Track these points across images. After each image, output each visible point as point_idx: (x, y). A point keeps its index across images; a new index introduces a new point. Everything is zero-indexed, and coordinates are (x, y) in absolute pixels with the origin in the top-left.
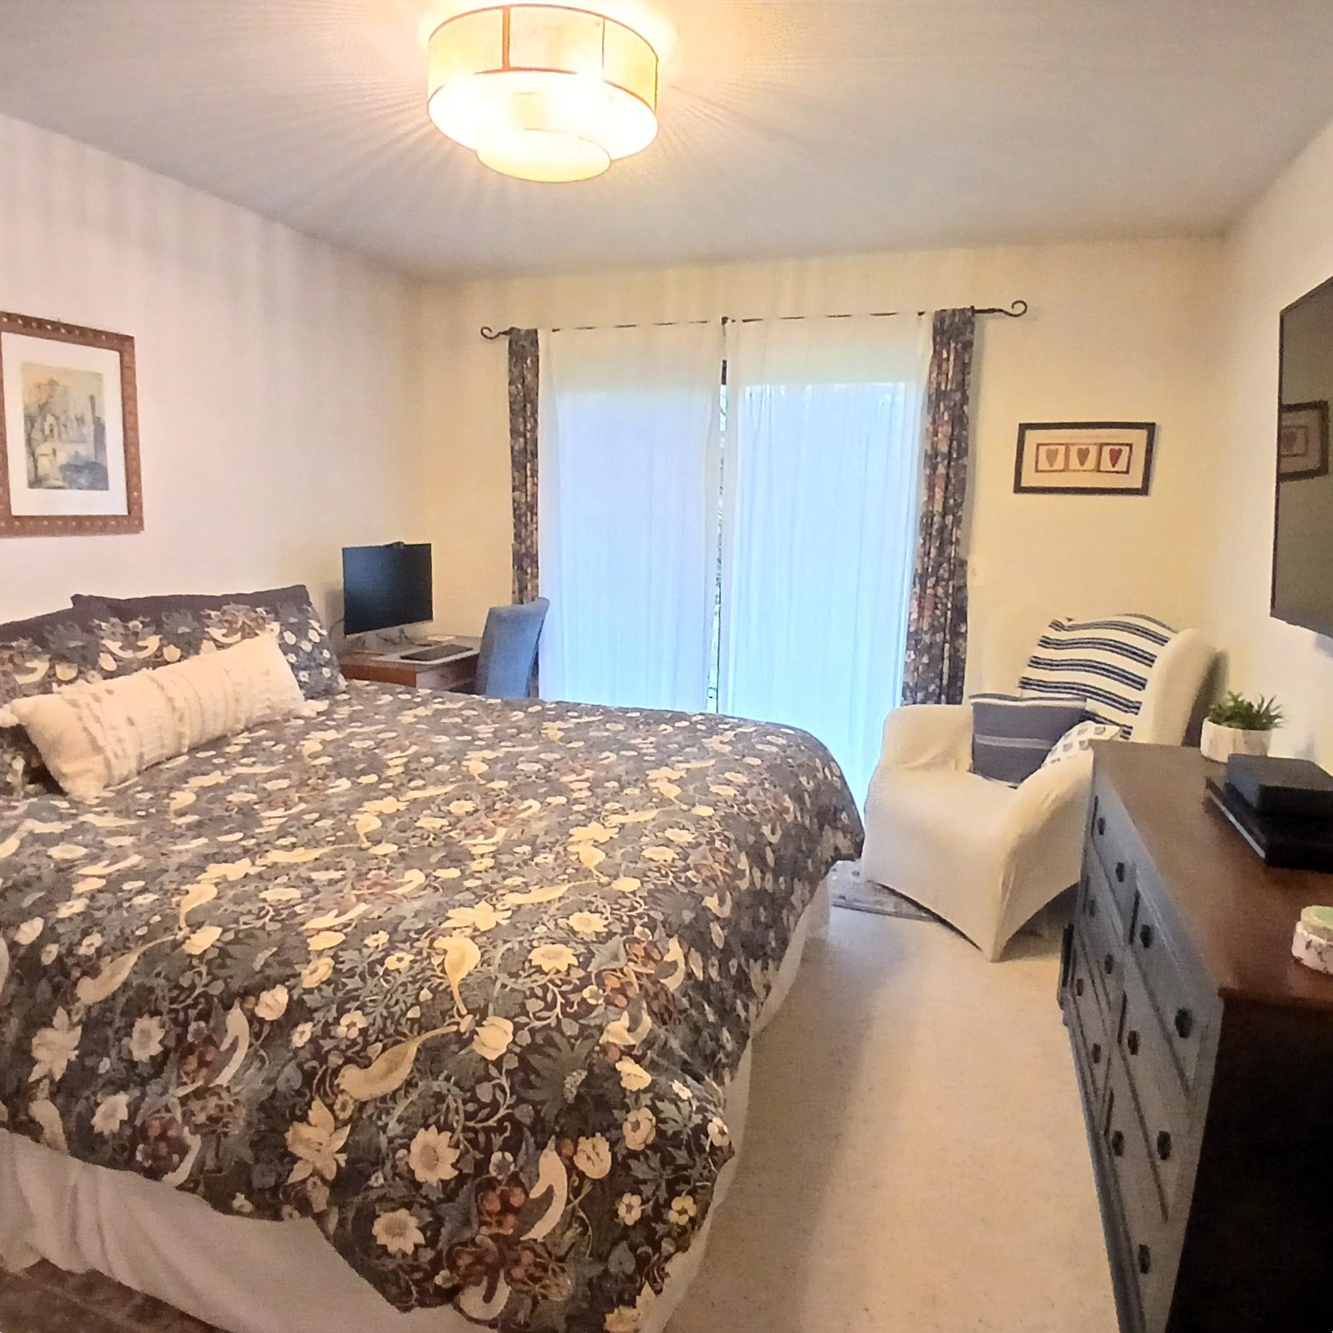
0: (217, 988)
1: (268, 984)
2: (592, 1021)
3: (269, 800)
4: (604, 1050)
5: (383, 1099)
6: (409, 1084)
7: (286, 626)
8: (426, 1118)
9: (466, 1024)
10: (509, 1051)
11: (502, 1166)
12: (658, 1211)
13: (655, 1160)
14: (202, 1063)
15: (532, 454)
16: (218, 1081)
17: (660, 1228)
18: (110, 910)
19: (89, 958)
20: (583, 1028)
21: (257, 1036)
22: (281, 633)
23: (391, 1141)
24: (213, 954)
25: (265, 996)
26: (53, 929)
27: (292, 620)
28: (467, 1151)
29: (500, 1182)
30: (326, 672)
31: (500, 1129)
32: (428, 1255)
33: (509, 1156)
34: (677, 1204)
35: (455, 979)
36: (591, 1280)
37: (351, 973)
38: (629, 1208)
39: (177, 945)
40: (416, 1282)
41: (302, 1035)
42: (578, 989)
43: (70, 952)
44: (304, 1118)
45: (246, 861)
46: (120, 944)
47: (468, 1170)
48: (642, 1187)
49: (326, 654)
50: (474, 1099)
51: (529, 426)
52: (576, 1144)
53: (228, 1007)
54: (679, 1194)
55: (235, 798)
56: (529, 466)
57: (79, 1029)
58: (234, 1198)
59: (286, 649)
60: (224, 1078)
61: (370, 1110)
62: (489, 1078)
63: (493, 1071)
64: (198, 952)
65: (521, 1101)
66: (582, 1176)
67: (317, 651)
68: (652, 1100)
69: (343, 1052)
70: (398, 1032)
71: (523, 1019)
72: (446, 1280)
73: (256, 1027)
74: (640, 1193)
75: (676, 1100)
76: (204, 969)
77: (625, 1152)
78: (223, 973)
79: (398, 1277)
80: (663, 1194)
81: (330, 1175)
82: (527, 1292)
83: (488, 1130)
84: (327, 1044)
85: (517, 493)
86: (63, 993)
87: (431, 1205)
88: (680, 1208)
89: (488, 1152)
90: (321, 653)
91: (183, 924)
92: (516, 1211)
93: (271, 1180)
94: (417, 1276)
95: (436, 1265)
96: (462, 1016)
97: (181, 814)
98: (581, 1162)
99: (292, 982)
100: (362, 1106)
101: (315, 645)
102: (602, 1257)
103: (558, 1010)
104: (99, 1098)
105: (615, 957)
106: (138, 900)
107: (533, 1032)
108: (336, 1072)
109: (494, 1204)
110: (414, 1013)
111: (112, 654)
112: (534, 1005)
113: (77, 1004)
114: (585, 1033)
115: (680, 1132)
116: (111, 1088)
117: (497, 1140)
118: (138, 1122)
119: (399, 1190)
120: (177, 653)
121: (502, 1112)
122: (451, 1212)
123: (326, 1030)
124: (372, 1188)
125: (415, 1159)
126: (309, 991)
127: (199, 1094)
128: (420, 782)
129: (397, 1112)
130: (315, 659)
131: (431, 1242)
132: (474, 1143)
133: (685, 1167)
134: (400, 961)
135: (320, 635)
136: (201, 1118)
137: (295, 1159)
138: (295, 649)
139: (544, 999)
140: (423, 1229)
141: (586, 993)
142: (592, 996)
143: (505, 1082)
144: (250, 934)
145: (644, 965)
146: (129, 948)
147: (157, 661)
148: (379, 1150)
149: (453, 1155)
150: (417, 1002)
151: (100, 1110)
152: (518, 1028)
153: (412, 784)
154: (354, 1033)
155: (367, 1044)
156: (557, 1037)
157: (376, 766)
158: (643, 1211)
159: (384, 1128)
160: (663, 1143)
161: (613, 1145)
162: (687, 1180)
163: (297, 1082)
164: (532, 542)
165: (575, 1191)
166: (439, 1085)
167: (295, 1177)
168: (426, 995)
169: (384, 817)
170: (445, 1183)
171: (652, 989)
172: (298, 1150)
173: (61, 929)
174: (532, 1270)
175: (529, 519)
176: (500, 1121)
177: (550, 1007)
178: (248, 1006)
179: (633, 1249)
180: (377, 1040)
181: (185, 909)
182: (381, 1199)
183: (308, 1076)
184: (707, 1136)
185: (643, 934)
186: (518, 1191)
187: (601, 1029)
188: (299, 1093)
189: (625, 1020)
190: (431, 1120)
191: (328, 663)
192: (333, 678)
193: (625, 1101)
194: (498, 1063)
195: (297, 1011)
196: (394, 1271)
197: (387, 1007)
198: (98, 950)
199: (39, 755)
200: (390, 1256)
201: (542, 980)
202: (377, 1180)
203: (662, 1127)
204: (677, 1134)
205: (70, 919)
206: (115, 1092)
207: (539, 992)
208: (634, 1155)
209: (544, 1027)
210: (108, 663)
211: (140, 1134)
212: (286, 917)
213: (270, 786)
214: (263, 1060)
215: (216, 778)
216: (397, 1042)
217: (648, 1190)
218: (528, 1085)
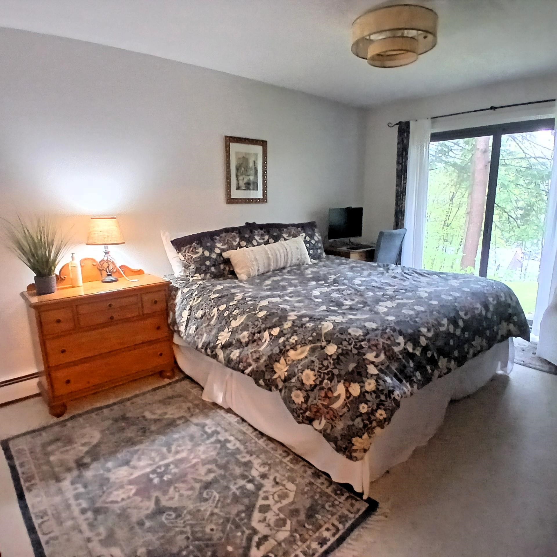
0: (263, 326)
1: (275, 326)
2: (362, 351)
3: (291, 285)
4: (364, 360)
5: (299, 360)
6: (306, 357)
7: (307, 235)
8: (308, 366)
9: (324, 344)
10: (335, 354)
11: (327, 384)
12: (373, 412)
13: (374, 395)
14: (258, 345)
15: (404, 171)
16: (260, 349)
17: (373, 418)
18: (242, 304)
19: (235, 315)
20: (359, 352)
21: (271, 339)
22: (305, 237)
23: (298, 370)
24: (264, 317)
25: (274, 329)
26: (228, 307)
27: (309, 233)
28: (318, 378)
29: (325, 388)
30: (319, 251)
31: (328, 374)
32: (304, 406)
33: (329, 382)
34: (380, 411)
35: (324, 331)
36: (349, 425)
37: (296, 326)
38: (364, 408)
39: (255, 314)
40: (301, 413)
41: (282, 340)
42: (360, 341)
43: (231, 313)
44: (278, 362)
45: (279, 298)
46: (242, 313)
47: (318, 383)
48: (369, 403)
49: (320, 245)
50: (322, 364)
51: (404, 160)
52: (350, 384)
53: (265, 331)
54: (380, 408)
55: (281, 284)
56: (403, 176)
57: (230, 333)
58: (260, 380)
59: (306, 242)
60: (262, 349)
61: (295, 362)
62: (327, 359)
63: (329, 358)
64: (260, 316)
65: (336, 368)
66: (350, 394)
67: (316, 244)
68: (377, 378)
69: (290, 345)
70: (305, 343)
71: (340, 346)
72: (309, 414)
73: (271, 337)
74: (367, 404)
75: (385, 381)
76: (261, 321)
77: (364, 391)
78: (265, 322)
79: (297, 411)
80: (375, 407)
81: (283, 378)
82: (331, 423)
83: (324, 373)
84: (287, 343)
85: (398, 187)
86: (228, 324)
87: (307, 391)
88: (380, 413)
89: (323, 379)
90: (318, 245)
91: (258, 309)
92: (329, 398)
93: (269, 377)
94: (301, 411)
95: (307, 410)
96: (323, 341)
97: (266, 286)
98: (351, 390)
99: (281, 326)
100: (293, 361)
101: (316, 242)
102: (353, 420)
103: (352, 346)
104: (233, 350)
105: (376, 336)
106: (249, 303)
107: (343, 350)
108: (288, 351)
109: (323, 395)
110: (310, 338)
111: (257, 240)
112: (345, 343)
113: (230, 327)
114: (359, 354)
115: (384, 390)
116: (236, 348)
117: (326, 377)
118: (241, 357)
119: (299, 385)
120: (273, 241)
121: (329, 369)
122: (312, 394)
123: (287, 340)
124: (291, 382)
125: (303, 377)
126: (285, 329)
127: (255, 352)
128: (337, 284)
129: (301, 364)
130: (315, 246)
131: (306, 402)
132: (320, 376)
133: (383, 401)
134: (310, 325)
135: (318, 238)
136: (254, 357)
137: (275, 373)
138: (309, 242)
139: (348, 342)
140: (304, 397)
141: (363, 343)
142: (364, 344)
143: (332, 362)
144: (273, 313)
145: (387, 340)
146: (244, 314)
147: (267, 243)
148: (295, 372)
149: (314, 378)
150: (312, 336)
151: (233, 353)
152: (339, 348)
153: (334, 285)
154: (294, 341)
155: (297, 344)
156: (349, 352)
157: (325, 279)
158: (367, 410)
159: (297, 367)
160: (377, 392)
161: (361, 387)
162: (384, 405)
163: (278, 351)
164: (402, 206)
165: (348, 398)
166: (313, 358)
167: (274, 377)
168: (315, 334)
169: (321, 293)
170: (311, 385)
171: (387, 348)
172: (276, 370)
173: (230, 307)
174: (332, 417)
175: (401, 197)
176: (328, 372)
177: (350, 344)
178: (269, 331)
179: (363, 420)
180: (299, 344)
181: (259, 306)
182: (294, 386)
183: (281, 351)
184: (393, 394)
185: (389, 332)
186: (330, 392)
187: (364, 354)
188: (278, 354)
189: (374, 354)
190: (310, 367)
191: (320, 248)
192: (321, 254)
193: (367, 376)
194: (331, 356)
195: (282, 334)
196: (296, 409)
197: (304, 336)
198: (237, 313)
199: (233, 267)
200: (295, 404)
201: (349, 336)
202: (293, 380)
203: (378, 387)
204: (382, 390)
205: (232, 305)
206: (236, 349)
207: (348, 340)
208: (367, 392)
209: (346, 349)
210: (255, 243)
211: (241, 361)
212: (284, 310)
213: (293, 282)
214: (271, 346)
215: (278, 278)
216: (304, 346)
217: (370, 404)
218: (338, 364)
